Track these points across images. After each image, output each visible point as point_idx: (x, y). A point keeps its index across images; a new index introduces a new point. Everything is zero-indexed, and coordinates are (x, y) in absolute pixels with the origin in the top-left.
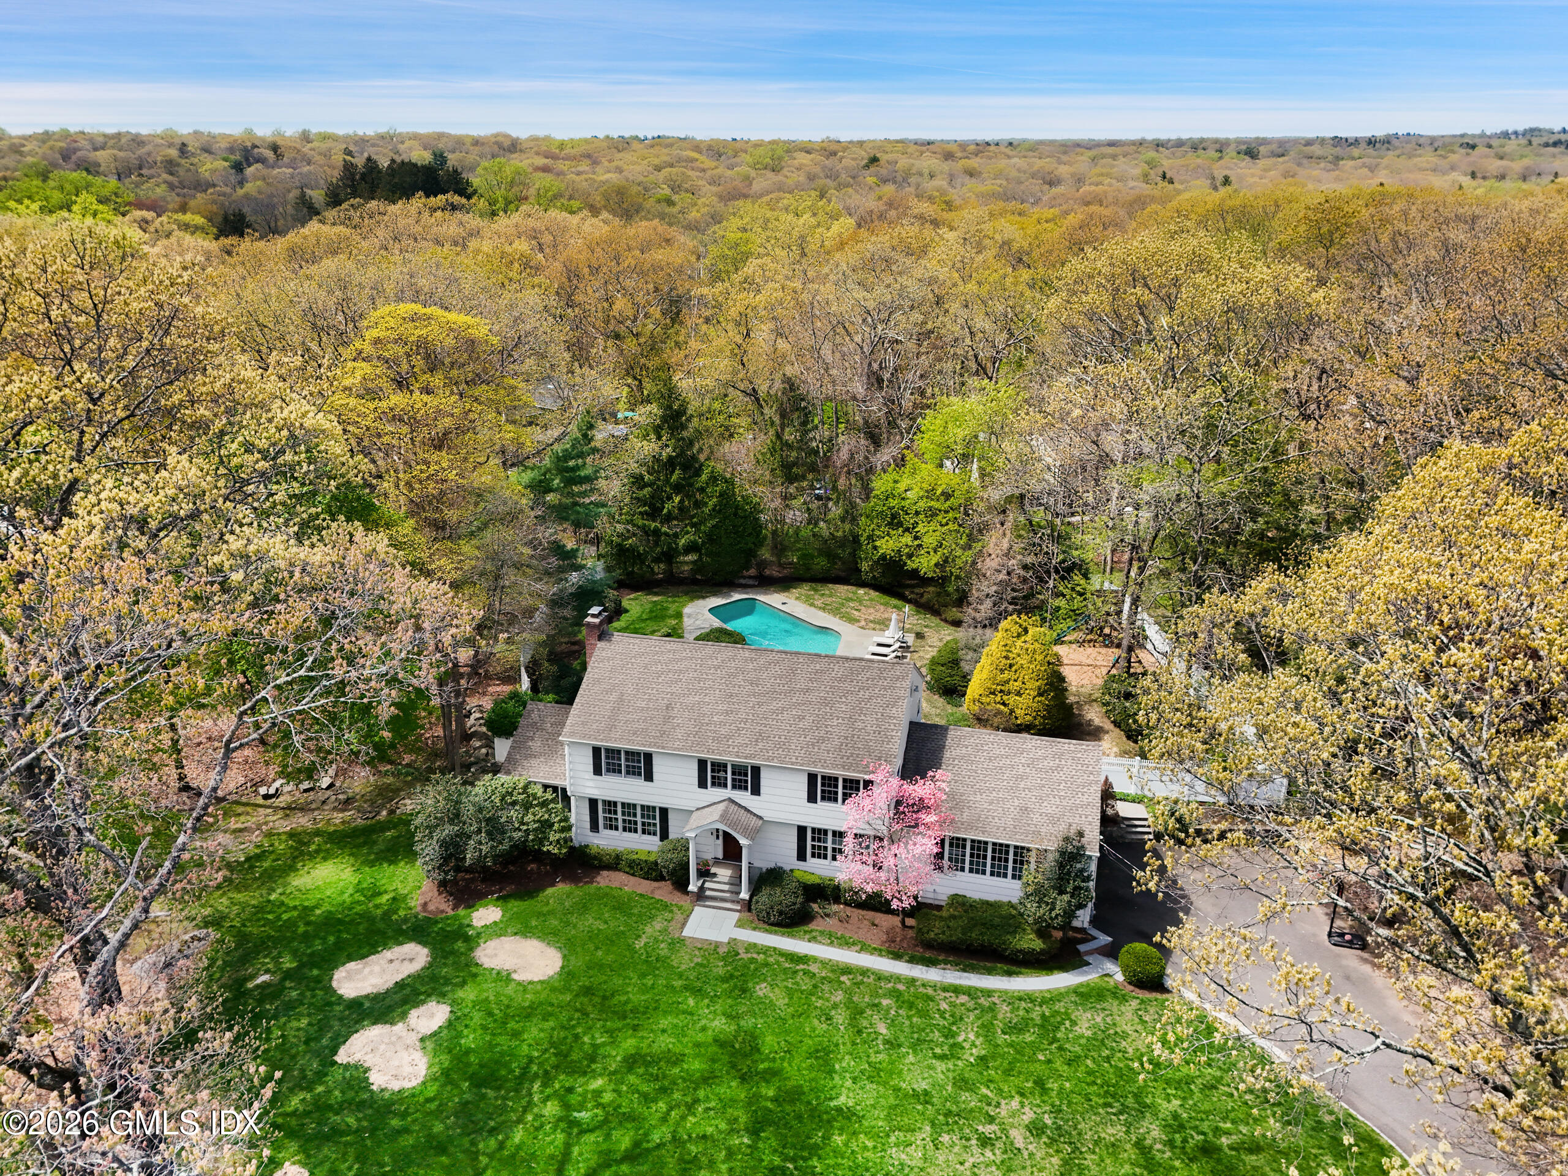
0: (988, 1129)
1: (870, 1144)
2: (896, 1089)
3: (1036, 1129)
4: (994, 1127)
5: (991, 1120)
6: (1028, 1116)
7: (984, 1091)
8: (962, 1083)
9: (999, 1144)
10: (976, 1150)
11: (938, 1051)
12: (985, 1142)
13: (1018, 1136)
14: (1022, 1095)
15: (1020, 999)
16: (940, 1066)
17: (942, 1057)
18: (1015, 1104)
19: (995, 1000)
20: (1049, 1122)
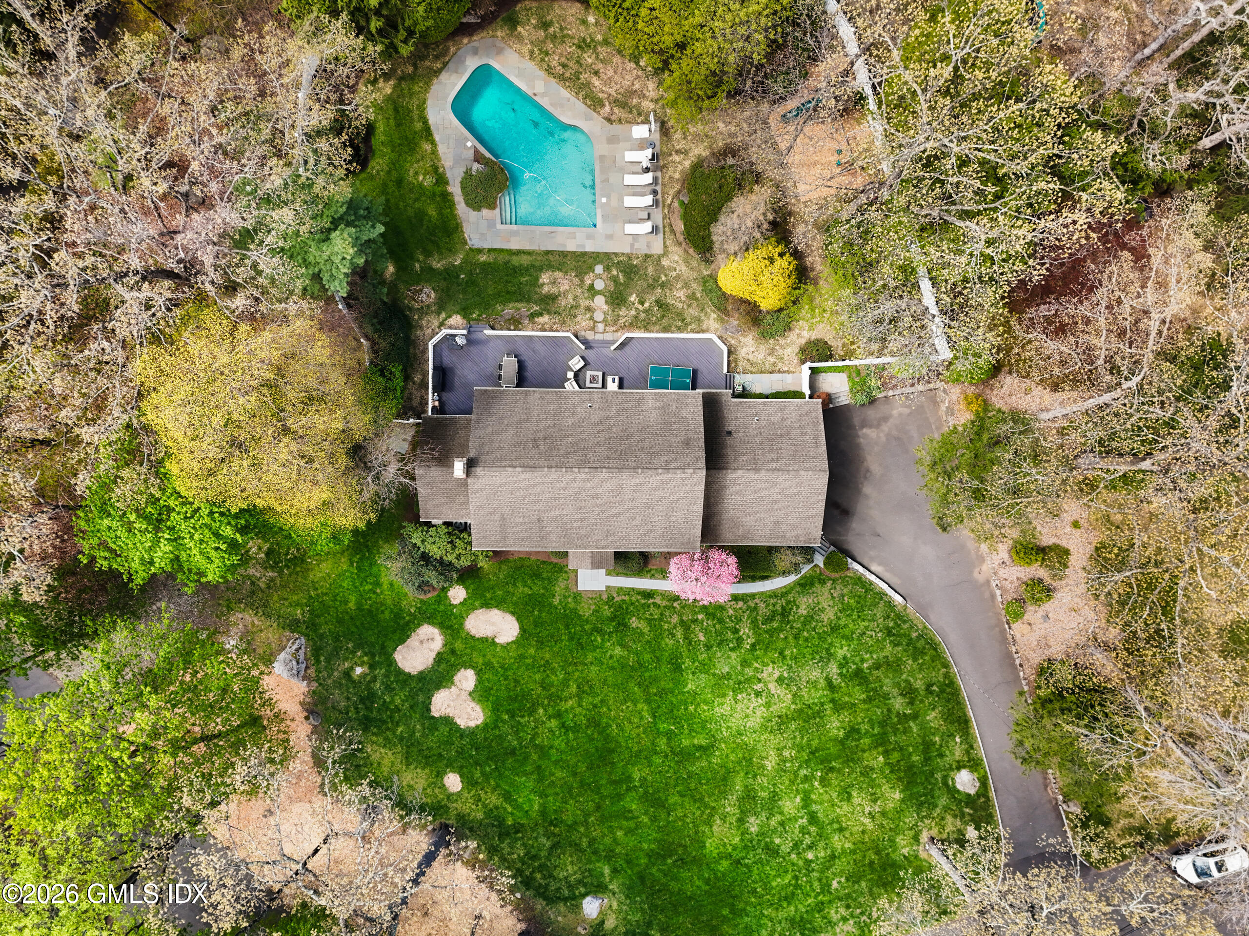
0: (758, 687)
1: (706, 708)
2: (714, 675)
3: (780, 680)
4: (761, 685)
5: (760, 681)
6: (777, 674)
7: (756, 665)
8: (745, 663)
9: (764, 694)
10: (753, 699)
11: (731, 645)
12: (758, 694)
13: (772, 686)
14: (774, 663)
15: (770, 597)
16: (733, 655)
17: (732, 650)
18: (770, 668)
19: (757, 601)
20: (786, 675)
